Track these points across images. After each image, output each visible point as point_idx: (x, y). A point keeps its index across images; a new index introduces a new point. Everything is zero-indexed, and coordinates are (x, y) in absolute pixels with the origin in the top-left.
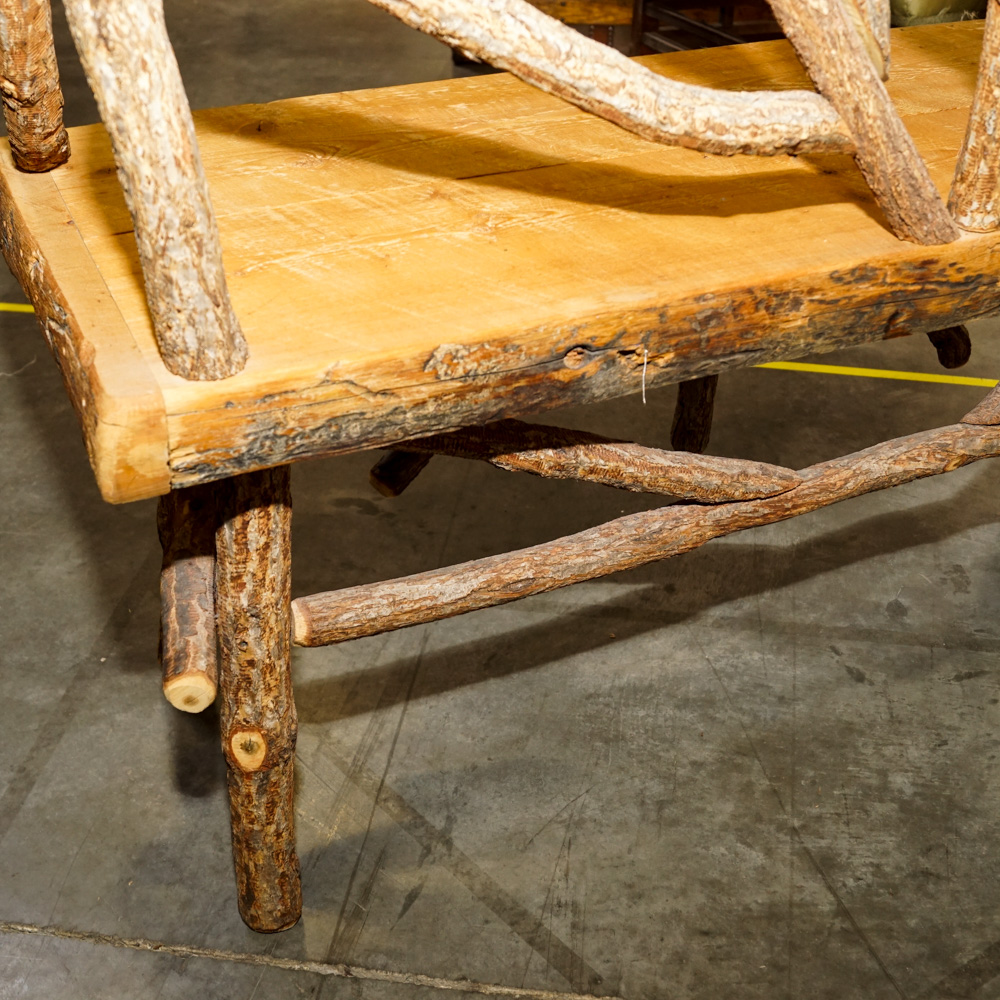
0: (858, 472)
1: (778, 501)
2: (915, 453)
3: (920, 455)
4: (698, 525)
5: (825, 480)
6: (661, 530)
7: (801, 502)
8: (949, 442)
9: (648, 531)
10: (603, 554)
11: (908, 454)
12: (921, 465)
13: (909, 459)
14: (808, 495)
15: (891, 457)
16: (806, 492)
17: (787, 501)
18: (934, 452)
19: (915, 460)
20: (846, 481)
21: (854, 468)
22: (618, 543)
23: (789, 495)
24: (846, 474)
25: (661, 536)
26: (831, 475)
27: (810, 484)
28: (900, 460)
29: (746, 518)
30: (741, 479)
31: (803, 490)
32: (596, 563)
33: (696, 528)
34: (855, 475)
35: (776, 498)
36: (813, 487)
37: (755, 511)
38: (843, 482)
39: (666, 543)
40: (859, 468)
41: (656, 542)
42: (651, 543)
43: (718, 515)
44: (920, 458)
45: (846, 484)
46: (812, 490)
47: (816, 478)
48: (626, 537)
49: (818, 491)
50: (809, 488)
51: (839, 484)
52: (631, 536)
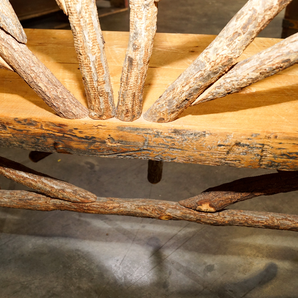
0: (121, 206)
1: (81, 205)
2: (148, 207)
3: (149, 209)
4: (46, 202)
5: (105, 204)
6: (31, 199)
7: (91, 209)
8: (164, 208)
9: (26, 198)
10: (6, 200)
11: (145, 207)
12: (148, 213)
13: (144, 208)
14: (95, 207)
15: (138, 205)
16: (95, 206)
17: (85, 206)
18: (155, 210)
19: (146, 210)
20: (114, 208)
21: (121, 204)
22: (13, 198)
23: (87, 205)
24: (116, 205)
25: (29, 202)
26: (109, 203)
27: (98, 203)
28: (141, 208)
29: (67, 207)
30: (60, 191)
31: (94, 205)
32: (4, 202)
33: (45, 204)
34: (119, 207)
35: (81, 204)
36: (99, 205)
37: (70, 206)
38: (112, 208)
39: (31, 205)
40: (123, 205)
41: (27, 203)
42: (25, 202)
43: (55, 202)
44: (149, 210)
45: (113, 209)
46: (98, 206)
47: (102, 202)
48: (17, 197)
49: (100, 207)
50: (97, 205)
51: (110, 208)
52: (19, 197)
